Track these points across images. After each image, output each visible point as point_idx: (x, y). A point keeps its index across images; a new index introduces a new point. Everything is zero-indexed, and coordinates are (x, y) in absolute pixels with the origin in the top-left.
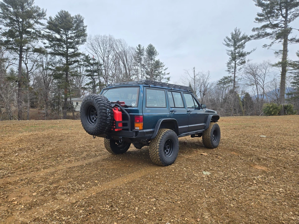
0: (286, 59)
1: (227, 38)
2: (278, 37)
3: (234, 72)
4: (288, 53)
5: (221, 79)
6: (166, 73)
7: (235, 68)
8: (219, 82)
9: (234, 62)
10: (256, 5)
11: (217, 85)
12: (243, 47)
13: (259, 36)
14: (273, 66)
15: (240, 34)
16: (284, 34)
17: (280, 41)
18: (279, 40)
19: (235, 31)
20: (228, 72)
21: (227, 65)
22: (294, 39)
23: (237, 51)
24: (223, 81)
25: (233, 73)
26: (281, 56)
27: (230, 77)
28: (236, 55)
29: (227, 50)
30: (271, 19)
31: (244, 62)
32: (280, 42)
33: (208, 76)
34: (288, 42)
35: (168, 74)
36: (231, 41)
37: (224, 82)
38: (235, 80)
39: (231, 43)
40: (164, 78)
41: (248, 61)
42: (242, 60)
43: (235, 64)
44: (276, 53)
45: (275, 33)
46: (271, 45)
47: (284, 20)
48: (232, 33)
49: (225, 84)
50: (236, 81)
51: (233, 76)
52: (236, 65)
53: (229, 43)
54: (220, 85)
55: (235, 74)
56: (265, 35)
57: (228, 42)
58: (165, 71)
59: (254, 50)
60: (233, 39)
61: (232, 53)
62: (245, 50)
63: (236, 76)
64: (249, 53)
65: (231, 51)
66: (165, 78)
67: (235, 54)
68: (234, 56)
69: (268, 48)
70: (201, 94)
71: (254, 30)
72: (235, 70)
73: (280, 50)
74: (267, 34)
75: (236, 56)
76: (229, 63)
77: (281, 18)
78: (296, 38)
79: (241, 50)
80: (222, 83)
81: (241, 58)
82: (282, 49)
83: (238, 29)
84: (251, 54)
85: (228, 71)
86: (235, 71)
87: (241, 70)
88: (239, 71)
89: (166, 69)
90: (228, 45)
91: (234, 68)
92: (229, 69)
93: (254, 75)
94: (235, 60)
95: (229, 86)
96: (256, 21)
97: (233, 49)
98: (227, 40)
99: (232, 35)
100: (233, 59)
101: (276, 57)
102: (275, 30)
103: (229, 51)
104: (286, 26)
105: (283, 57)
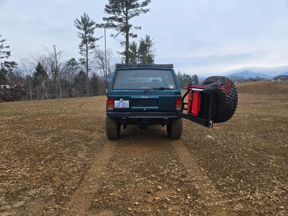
0: (128, 49)
1: (77, 20)
2: (122, 30)
3: (86, 55)
5: (70, 60)
6: (4, 46)
7: (87, 51)
8: (67, 63)
9: (85, 45)
11: (66, 65)
12: (93, 33)
13: (107, 26)
14: (120, 54)
15: (89, 19)
16: (126, 29)
17: (123, 34)
18: (123, 33)
19: (85, 16)
20: (80, 54)
21: (79, 47)
22: (132, 34)
24: (71, 62)
25: (85, 56)
27: (83, 59)
28: (88, 39)
29: (78, 32)
30: (116, 13)
31: (94, 47)
34: (129, 36)
35: (8, 47)
36: (81, 24)
37: (73, 63)
38: (87, 63)
39: (81, 26)
40: (2, 51)
41: (97, 46)
42: (92, 44)
43: (87, 47)
44: (122, 43)
45: (120, 26)
46: (116, 36)
47: (125, 16)
49: (74, 65)
51: (86, 58)
52: (88, 49)
53: (79, 25)
54: (69, 66)
56: (112, 26)
57: (78, 24)
58: (2, 43)
60: (83, 23)
61: (83, 36)
62: (94, 36)
63: (88, 58)
64: (97, 39)
65: (82, 34)
66: (4, 52)
67: (86, 37)
68: (85, 40)
69: (114, 38)
71: (104, 19)
72: (87, 53)
74: (115, 26)
76: (81, 46)
77: (123, 14)
79: (91, 35)
80: (71, 64)
81: (91, 43)
82: (125, 41)
83: (86, 13)
85: (81, 53)
87: (92, 54)
88: (90, 55)
89: (3, 41)
90: (79, 27)
92: (81, 51)
93: (101, 59)
94: (86, 43)
95: (78, 67)
96: (105, 11)
97: (83, 32)
98: (77, 22)
99: (82, 19)
100: (84, 42)
101: (121, 46)
102: (120, 23)
103: (80, 34)
104: (127, 23)
105: (126, 47)
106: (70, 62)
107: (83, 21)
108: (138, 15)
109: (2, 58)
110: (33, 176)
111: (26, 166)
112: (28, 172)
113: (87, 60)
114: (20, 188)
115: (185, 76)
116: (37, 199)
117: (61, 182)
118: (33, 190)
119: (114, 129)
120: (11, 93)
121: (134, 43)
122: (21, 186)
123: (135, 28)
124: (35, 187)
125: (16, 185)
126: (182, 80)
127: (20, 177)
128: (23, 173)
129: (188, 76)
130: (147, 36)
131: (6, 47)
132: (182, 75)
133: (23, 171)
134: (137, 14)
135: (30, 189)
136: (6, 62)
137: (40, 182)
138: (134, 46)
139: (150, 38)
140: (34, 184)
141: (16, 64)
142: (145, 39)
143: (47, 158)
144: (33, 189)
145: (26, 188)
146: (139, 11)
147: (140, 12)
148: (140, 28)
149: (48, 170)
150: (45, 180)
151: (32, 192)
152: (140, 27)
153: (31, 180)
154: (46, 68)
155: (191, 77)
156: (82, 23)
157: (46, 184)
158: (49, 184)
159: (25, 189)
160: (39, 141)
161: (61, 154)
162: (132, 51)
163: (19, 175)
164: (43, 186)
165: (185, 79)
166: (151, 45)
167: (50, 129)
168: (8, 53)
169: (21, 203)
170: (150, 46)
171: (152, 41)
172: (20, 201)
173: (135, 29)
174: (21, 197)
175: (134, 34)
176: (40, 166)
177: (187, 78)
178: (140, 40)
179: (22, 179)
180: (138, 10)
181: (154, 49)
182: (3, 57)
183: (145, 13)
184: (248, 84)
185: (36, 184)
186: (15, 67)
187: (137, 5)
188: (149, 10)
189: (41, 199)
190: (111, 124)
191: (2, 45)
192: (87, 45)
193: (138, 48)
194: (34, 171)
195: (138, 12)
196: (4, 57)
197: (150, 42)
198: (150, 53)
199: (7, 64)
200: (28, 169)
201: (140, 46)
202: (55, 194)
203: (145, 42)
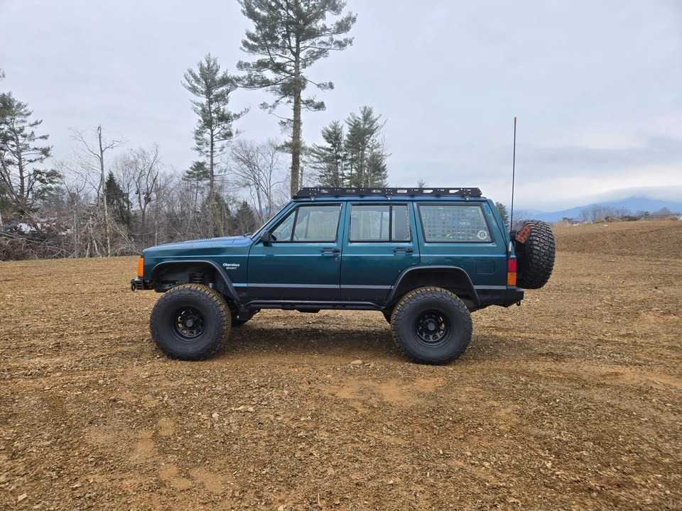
0: (299, 138)
1: (190, 72)
2: (285, 93)
3: (209, 154)
4: (302, 127)
5: (191, 168)
6: (37, 135)
7: (212, 145)
9: (209, 131)
10: (243, 12)
11: (183, 179)
12: (226, 102)
13: (252, 83)
14: (277, 148)
15: (217, 70)
16: (293, 88)
18: (287, 99)
19: (208, 62)
20: (197, 153)
21: (194, 136)
22: (312, 101)
23: (213, 107)
24: (195, 173)
25: (208, 156)
26: (290, 131)
27: (203, 163)
28: (213, 115)
29: (192, 101)
30: (271, 51)
31: (230, 135)
32: (289, 104)
33: (155, 157)
34: (302, 106)
35: (45, 137)
36: (199, 81)
37: (198, 175)
38: (213, 172)
39: (199, 87)
40: (32, 147)
41: (237, 132)
42: (226, 129)
43: (212, 136)
44: (283, 123)
45: (280, 82)
46: (274, 107)
47: (294, 59)
48: (201, 65)
49: (200, 180)
50: (214, 174)
51: (209, 160)
52: (215, 140)
53: (196, 85)
54: (190, 181)
55: (212, 157)
56: (263, 83)
57: (193, 83)
58: (33, 129)
59: (247, 111)
60: (203, 78)
61: (204, 110)
62: (230, 108)
63: (214, 162)
64: (237, 116)
65: (202, 105)
66: (35, 148)
67: (211, 113)
68: (208, 118)
69: (270, 112)
70: (140, 198)
71: (241, 66)
72: (212, 148)
73: (289, 120)
74: (265, 83)
75: (212, 118)
76: (199, 133)
77: (289, 53)
78: (315, 101)
79: (222, 107)
80: (194, 177)
81: (223, 125)
82: (292, 118)
83: (212, 57)
84: (241, 118)
85: (198, 149)
86: (212, 152)
87: (224, 151)
88: (221, 153)
89: (36, 123)
90: (194, 90)
91: (210, 145)
92: (199, 144)
93: (249, 162)
94: (211, 126)
96: (244, 48)
97: (204, 100)
98: (192, 78)
99: (202, 70)
100: (205, 125)
101: (283, 131)
102: (278, 76)
103: (197, 104)
104: (298, 73)
105: (294, 133)
106: (192, 173)
107: (203, 74)
108: (325, 54)
109: (31, 161)
120: (29, 242)
121: (336, 126)
123: (319, 86)
130: (365, 108)
131: (41, 138)
134: (322, 52)
136: (37, 172)
138: (335, 132)
139: (372, 115)
141: (60, 176)
142: (361, 116)
146: (327, 45)
147: (329, 47)
148: (331, 86)
152: (330, 83)
156: (201, 80)
162: (331, 145)
166: (375, 130)
168: (45, 152)
170: (372, 132)
171: (377, 119)
173: (320, 89)
175: (317, 101)
178: (349, 119)
180: (324, 43)
181: (384, 140)
182: (33, 159)
183: (341, 50)
186: (58, 182)
187: (324, 31)
188: (351, 42)
191: (33, 133)
192: (212, 131)
193: (345, 138)
195: (324, 47)
196: (35, 160)
197: (373, 122)
198: (375, 151)
199: (38, 176)
201: (350, 133)
203: (362, 122)
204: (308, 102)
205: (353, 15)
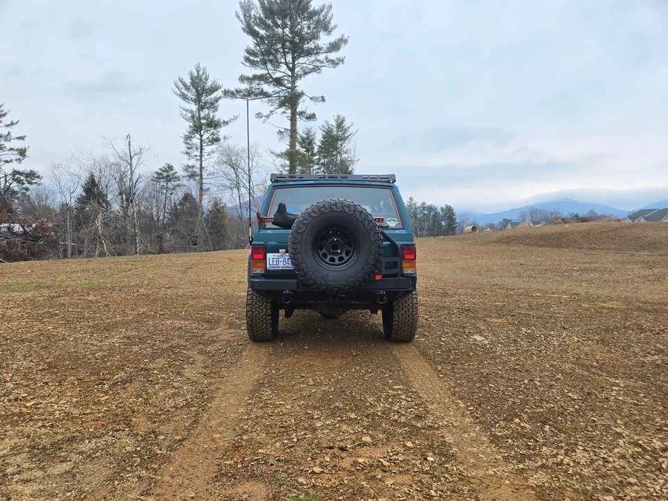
0: (295, 146)
1: (181, 80)
2: (282, 104)
3: (199, 158)
5: (161, 169)
6: (13, 135)
7: (202, 149)
8: (156, 175)
9: (198, 136)
10: (243, 29)
11: (152, 180)
12: (216, 109)
13: (249, 94)
15: (206, 79)
16: (291, 101)
17: (284, 112)
18: (283, 109)
19: (198, 71)
20: (187, 156)
21: (183, 140)
22: (305, 112)
24: (165, 174)
25: (197, 160)
26: (287, 140)
27: (193, 167)
28: (203, 121)
29: (181, 108)
30: (269, 66)
31: (217, 140)
32: (284, 114)
34: (298, 116)
35: (22, 138)
36: (189, 88)
37: (168, 176)
38: (202, 175)
39: (189, 94)
40: (8, 148)
41: (225, 138)
42: (214, 134)
43: (201, 141)
44: (280, 132)
45: (277, 95)
46: (268, 116)
47: (290, 73)
48: (191, 74)
49: (169, 181)
50: (203, 177)
51: (198, 165)
52: (204, 145)
53: (186, 92)
54: (159, 182)
55: (201, 161)
56: (261, 94)
57: (183, 90)
58: (9, 129)
59: (236, 118)
60: (193, 86)
61: (193, 117)
62: (219, 115)
63: (203, 165)
64: (226, 123)
65: (191, 112)
66: (12, 149)
67: (200, 119)
68: (197, 124)
69: (264, 122)
71: (243, 79)
72: (201, 153)
73: (286, 129)
74: (266, 95)
75: (201, 124)
76: (188, 138)
77: (283, 68)
79: (211, 114)
80: (163, 178)
81: (212, 131)
82: (289, 128)
83: (202, 66)
84: (230, 125)
85: (187, 153)
86: (201, 156)
87: (212, 155)
88: (208, 157)
89: (12, 124)
90: (184, 97)
91: (200, 150)
92: (189, 148)
93: (234, 167)
94: (200, 132)
95: (178, 186)
96: (245, 63)
97: (194, 107)
98: (181, 86)
99: (192, 79)
100: (195, 130)
101: (280, 139)
102: (277, 89)
103: (187, 110)
104: (293, 88)
105: (291, 142)
106: (161, 174)
107: (193, 83)
108: (319, 71)
109: (7, 162)
110: (87, 414)
111: (69, 394)
112: (75, 406)
113: (201, 168)
114: (60, 437)
115: (424, 208)
116: (100, 460)
117: (150, 426)
118: (89, 442)
119: (264, 318)
120: (24, 243)
121: (309, 132)
122: (62, 434)
123: (311, 99)
124: (92, 436)
125: (51, 432)
126: (418, 216)
127: (58, 416)
128: (64, 408)
129: (431, 209)
130: (339, 116)
131: (17, 138)
132: (419, 204)
133: (64, 404)
134: (316, 69)
135: (83, 440)
136: (15, 173)
137: (103, 425)
138: (308, 138)
139: (345, 123)
140: (91, 430)
141: (38, 177)
142: (334, 124)
143: (116, 377)
144: (88, 439)
145: (74, 437)
146: (322, 62)
147: (323, 65)
148: (323, 100)
149: (120, 403)
150: (115, 421)
151: (87, 446)
152: (322, 97)
153: (83, 422)
154: (107, 186)
155: (439, 210)
156: (191, 87)
157: (117, 431)
158: (124, 430)
159: (71, 440)
160: (95, 343)
161: (146, 370)
162: (304, 149)
163: (57, 412)
164: (110, 434)
165: (424, 214)
166: (348, 137)
167: (119, 318)
168: (22, 153)
169: (66, 466)
170: (344, 139)
171: (349, 128)
172: (62, 462)
173: (312, 102)
174: (63, 454)
175: (309, 112)
176: (102, 395)
177: (430, 213)
178: (324, 127)
179: (64, 419)
180: (319, 61)
181: (355, 146)
182: (9, 160)
183: (334, 67)
184: (569, 227)
185: (95, 429)
186: (36, 183)
187: (317, 50)
188: (342, 61)
189: (107, 460)
190: (257, 306)
191: (9, 133)
192: (201, 136)
193: (319, 143)
194: (87, 404)
195: (318, 64)
196: (11, 161)
197: (346, 130)
198: (344, 156)
199: (17, 176)
200: (75, 400)
201: (322, 139)
202: (138, 449)
203: (335, 129)
204: (301, 113)
205: (345, 37)
